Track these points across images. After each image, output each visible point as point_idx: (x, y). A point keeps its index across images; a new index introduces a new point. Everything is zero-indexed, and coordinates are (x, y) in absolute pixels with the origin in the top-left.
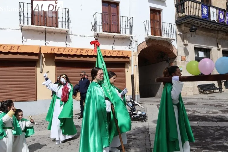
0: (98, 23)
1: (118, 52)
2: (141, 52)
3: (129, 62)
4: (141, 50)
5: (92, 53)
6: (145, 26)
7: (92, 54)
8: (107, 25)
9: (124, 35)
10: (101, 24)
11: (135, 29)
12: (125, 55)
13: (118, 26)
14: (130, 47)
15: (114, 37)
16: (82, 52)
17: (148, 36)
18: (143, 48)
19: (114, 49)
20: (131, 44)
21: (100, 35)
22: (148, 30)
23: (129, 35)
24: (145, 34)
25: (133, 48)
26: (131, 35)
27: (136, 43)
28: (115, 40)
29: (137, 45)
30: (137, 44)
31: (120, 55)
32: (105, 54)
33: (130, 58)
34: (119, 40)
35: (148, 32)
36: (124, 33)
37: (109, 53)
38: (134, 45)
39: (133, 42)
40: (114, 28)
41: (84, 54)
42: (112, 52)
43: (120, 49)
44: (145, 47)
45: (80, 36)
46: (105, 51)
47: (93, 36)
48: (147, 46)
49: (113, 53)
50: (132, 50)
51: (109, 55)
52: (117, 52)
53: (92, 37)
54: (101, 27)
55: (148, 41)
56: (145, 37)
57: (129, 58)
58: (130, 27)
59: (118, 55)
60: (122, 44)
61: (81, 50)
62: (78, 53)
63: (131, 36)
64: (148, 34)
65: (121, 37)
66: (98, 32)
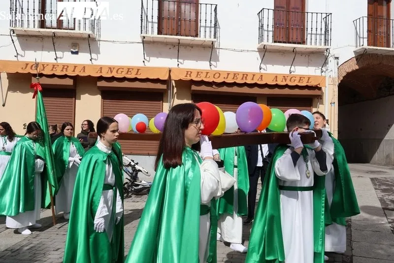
0: (265, 27)
1: (301, 78)
2: (344, 77)
3: (320, 97)
4: (345, 74)
5: (253, 79)
6: (356, 28)
7: (253, 82)
8: (281, 30)
9: (313, 46)
10: (271, 28)
11: (334, 35)
12: (313, 83)
13: (303, 30)
14: (324, 69)
15: (293, 51)
16: (235, 78)
17: (361, 47)
18: (350, 70)
19: (293, 72)
20: (325, 63)
21: (268, 47)
22: (361, 36)
23: (323, 46)
24: (354, 44)
25: (329, 71)
26: (327, 47)
27: (336, 61)
28: (294, 57)
29: (338, 64)
30: (338, 62)
31: (304, 84)
32: (276, 81)
33: (323, 89)
34: (304, 56)
35: (362, 39)
36: (313, 43)
37: (284, 80)
38: (332, 65)
39: (331, 59)
40: (294, 35)
41: (239, 81)
42: (288, 79)
43: (304, 72)
44: (354, 69)
45: (234, 50)
46: (276, 77)
47: (257, 50)
48: (357, 67)
49: (290, 80)
50: (327, 74)
51: (284, 83)
52: (298, 79)
53: (254, 51)
54: (271, 34)
55: (361, 56)
56: (355, 49)
57: (320, 89)
58: (326, 31)
59: (300, 84)
60: (308, 64)
61: (235, 74)
62: (230, 80)
63: (327, 49)
64: (361, 44)
65: (307, 50)
66: (265, 42)
